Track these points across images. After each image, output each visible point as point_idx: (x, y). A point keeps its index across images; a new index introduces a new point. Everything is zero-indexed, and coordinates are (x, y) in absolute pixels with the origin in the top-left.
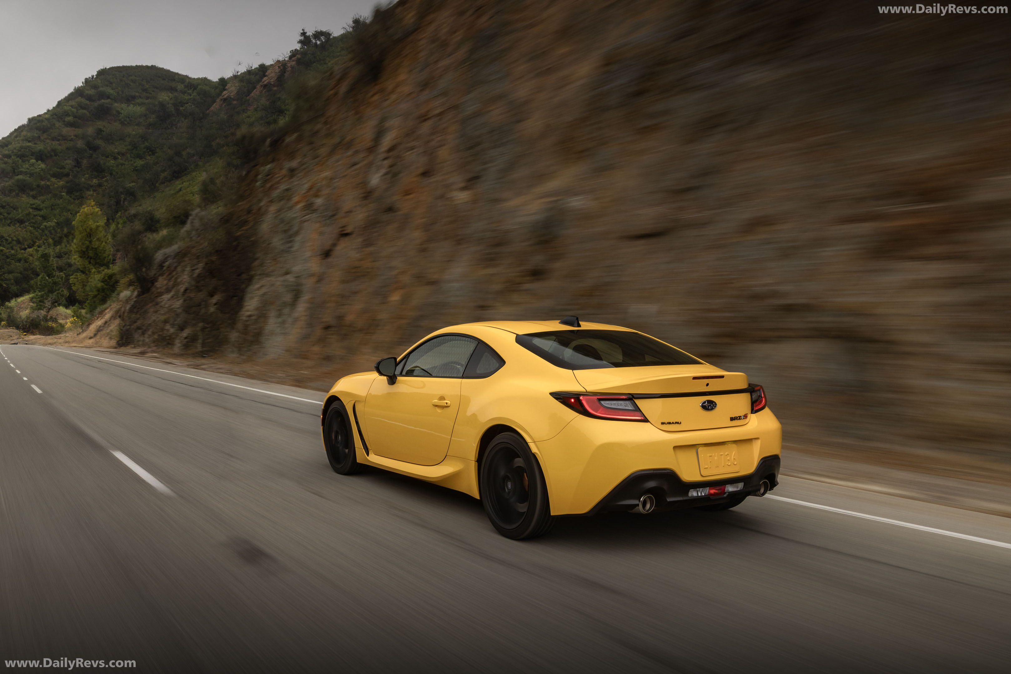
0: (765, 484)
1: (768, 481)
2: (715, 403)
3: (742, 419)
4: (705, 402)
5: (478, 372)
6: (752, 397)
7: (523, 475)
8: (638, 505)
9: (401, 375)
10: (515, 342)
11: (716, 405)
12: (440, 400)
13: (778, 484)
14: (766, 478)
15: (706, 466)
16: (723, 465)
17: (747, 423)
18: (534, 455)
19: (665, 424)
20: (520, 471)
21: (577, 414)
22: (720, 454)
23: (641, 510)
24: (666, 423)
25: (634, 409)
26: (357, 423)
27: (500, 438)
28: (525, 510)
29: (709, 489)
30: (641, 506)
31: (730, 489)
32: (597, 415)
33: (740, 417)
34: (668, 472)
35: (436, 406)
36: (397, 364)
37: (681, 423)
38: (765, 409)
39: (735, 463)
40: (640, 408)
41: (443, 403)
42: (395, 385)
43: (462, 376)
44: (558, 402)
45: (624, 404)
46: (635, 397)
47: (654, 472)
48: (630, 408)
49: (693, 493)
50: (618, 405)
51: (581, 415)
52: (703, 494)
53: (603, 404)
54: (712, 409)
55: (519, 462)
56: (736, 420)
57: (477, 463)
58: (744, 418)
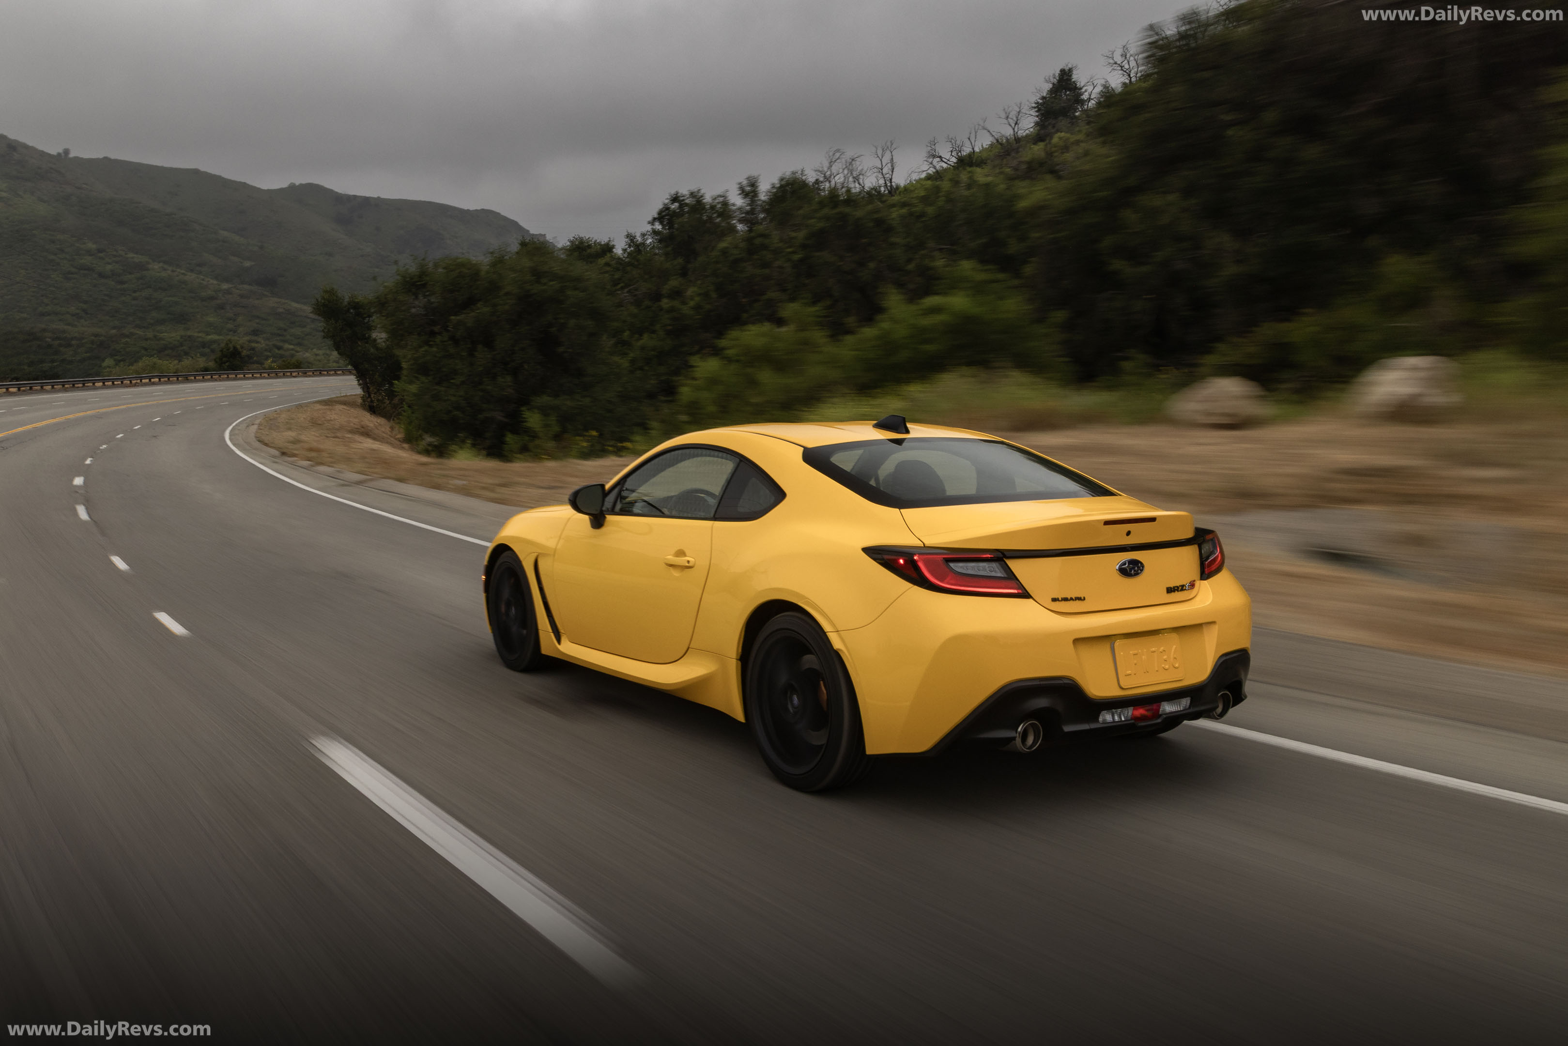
0: (1225, 698)
1: (1229, 694)
2: (1141, 563)
3: (1186, 590)
4: (1124, 564)
5: (741, 510)
6: (1201, 552)
7: (819, 685)
8: (1014, 739)
9: (613, 512)
10: (802, 461)
11: (1143, 567)
12: (677, 556)
13: (1246, 697)
14: (1227, 688)
15: (1128, 672)
16: (1157, 669)
17: (1195, 596)
18: (837, 654)
19: (1058, 602)
20: (812, 678)
21: (910, 585)
22: (1151, 649)
23: (1018, 745)
24: (1060, 599)
25: (1006, 576)
26: (541, 589)
27: (779, 621)
28: (823, 741)
29: (1134, 709)
30: (1018, 741)
31: (1168, 708)
32: (944, 587)
33: (1183, 586)
34: (1064, 683)
35: (671, 565)
36: (605, 494)
37: (1084, 599)
38: (1221, 572)
39: (1177, 665)
40: (1015, 573)
41: (682, 561)
42: (603, 529)
43: (714, 515)
44: (877, 564)
45: (988, 567)
46: (1007, 555)
47: (1041, 683)
48: (999, 575)
49: (1107, 717)
50: (979, 570)
51: (916, 587)
52: (1123, 719)
53: (952, 567)
54: (1137, 574)
55: (809, 661)
56: (1176, 591)
57: (739, 663)
58: (1188, 589)
